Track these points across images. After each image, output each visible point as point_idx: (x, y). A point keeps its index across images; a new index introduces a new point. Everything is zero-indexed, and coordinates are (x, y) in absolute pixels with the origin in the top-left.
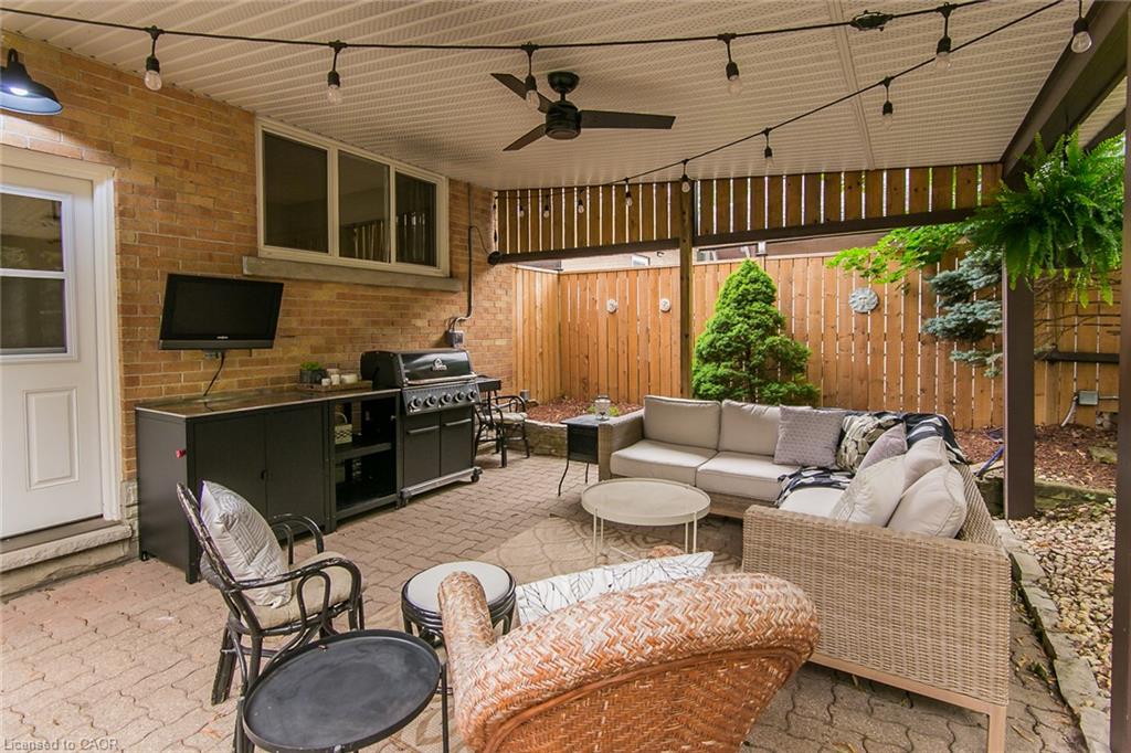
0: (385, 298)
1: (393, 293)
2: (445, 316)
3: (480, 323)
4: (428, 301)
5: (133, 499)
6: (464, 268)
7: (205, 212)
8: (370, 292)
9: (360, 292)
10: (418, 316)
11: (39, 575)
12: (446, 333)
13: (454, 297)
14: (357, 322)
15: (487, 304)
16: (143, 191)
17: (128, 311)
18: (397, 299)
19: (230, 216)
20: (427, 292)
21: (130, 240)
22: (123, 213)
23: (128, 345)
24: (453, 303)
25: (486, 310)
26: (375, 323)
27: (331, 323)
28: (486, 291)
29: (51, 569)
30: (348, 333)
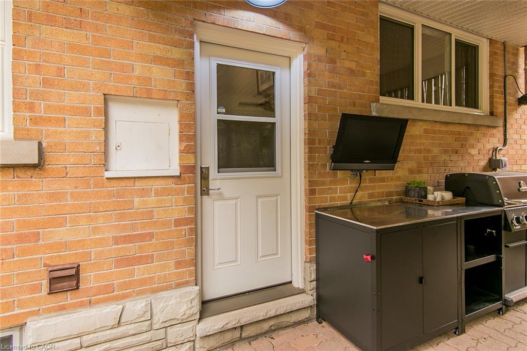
0: (452, 133)
1: (457, 129)
2: (490, 146)
3: (511, 152)
4: (478, 134)
5: (314, 276)
6: (500, 109)
7: (352, 72)
8: (444, 128)
9: (438, 127)
10: (472, 146)
11: (266, 326)
12: (490, 160)
13: (495, 131)
14: (436, 151)
15: (516, 137)
16: (319, 59)
17: (311, 142)
18: (459, 133)
19: (364, 75)
20: (477, 126)
21: (313, 94)
22: (310, 75)
23: (311, 167)
24: (493, 136)
25: (516, 142)
26: (446, 152)
27: (419, 151)
28: (515, 126)
29: (272, 322)
30: (430, 159)
